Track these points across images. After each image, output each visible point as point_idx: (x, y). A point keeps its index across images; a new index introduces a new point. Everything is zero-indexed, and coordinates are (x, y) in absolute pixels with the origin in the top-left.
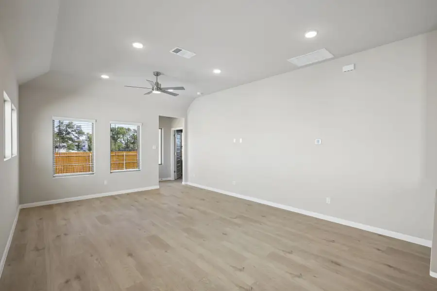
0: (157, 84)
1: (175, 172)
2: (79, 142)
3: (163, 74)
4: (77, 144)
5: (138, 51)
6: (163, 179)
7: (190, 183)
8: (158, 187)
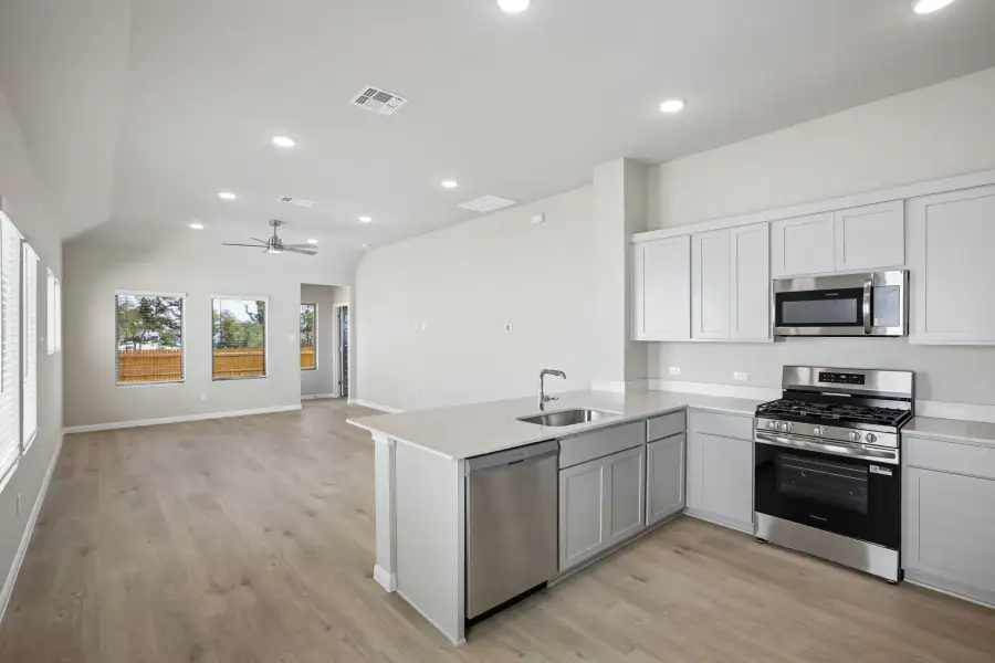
0: (275, 238)
1: (340, 383)
3: (285, 223)
5: (228, 202)
6: (318, 396)
7: (361, 402)
8: (299, 407)
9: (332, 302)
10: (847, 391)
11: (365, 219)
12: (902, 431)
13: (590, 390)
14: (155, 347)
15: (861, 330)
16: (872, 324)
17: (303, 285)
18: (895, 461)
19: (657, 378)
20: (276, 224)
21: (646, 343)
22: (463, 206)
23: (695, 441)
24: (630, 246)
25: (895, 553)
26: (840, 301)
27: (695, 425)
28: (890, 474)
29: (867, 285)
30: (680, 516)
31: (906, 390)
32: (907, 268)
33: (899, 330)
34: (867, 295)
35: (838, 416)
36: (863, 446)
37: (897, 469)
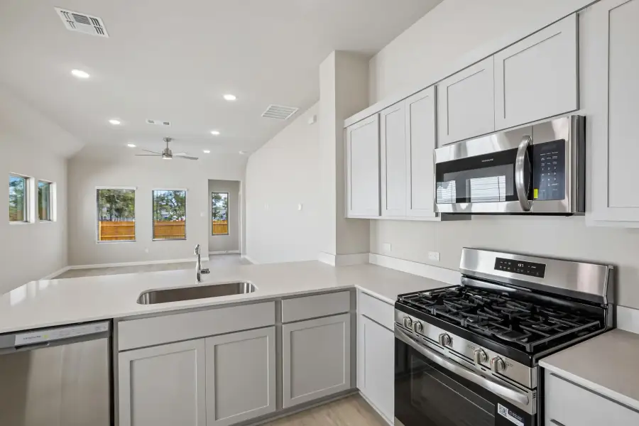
0: (167, 149)
6: (230, 252)
11: (215, 133)
15: (518, 207)
16: (531, 197)
17: (209, 180)
19: (375, 252)
20: (168, 140)
24: (344, 131)
27: (361, 308)
29: (523, 145)
37: (529, 422)
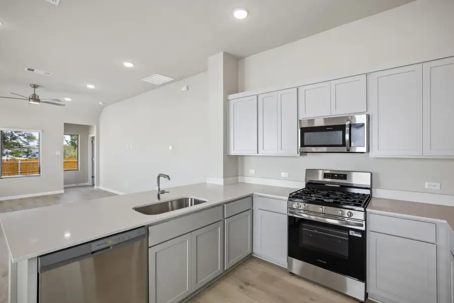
0: (35, 95)
1: (93, 177)
2: (28, 148)
4: (26, 150)
6: (79, 185)
7: (101, 188)
8: (63, 191)
9: (88, 134)
10: (338, 183)
11: (91, 87)
12: (367, 210)
13: (206, 183)
14: (10, 157)
15: (345, 149)
16: (350, 146)
17: (65, 124)
18: (363, 228)
19: (243, 175)
20: (35, 87)
21: (237, 156)
22: (145, 80)
23: (258, 214)
24: (226, 103)
25: (363, 284)
26: (334, 133)
27: (257, 205)
28: (360, 236)
29: (347, 123)
30: (250, 257)
31: (367, 183)
32: (367, 113)
33: (364, 149)
34: (347, 129)
35: (331, 201)
36: (346, 219)
37: (364, 233)
